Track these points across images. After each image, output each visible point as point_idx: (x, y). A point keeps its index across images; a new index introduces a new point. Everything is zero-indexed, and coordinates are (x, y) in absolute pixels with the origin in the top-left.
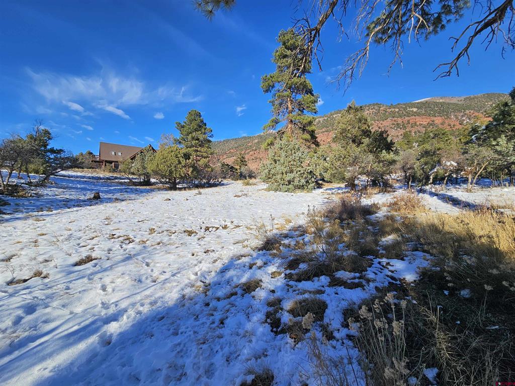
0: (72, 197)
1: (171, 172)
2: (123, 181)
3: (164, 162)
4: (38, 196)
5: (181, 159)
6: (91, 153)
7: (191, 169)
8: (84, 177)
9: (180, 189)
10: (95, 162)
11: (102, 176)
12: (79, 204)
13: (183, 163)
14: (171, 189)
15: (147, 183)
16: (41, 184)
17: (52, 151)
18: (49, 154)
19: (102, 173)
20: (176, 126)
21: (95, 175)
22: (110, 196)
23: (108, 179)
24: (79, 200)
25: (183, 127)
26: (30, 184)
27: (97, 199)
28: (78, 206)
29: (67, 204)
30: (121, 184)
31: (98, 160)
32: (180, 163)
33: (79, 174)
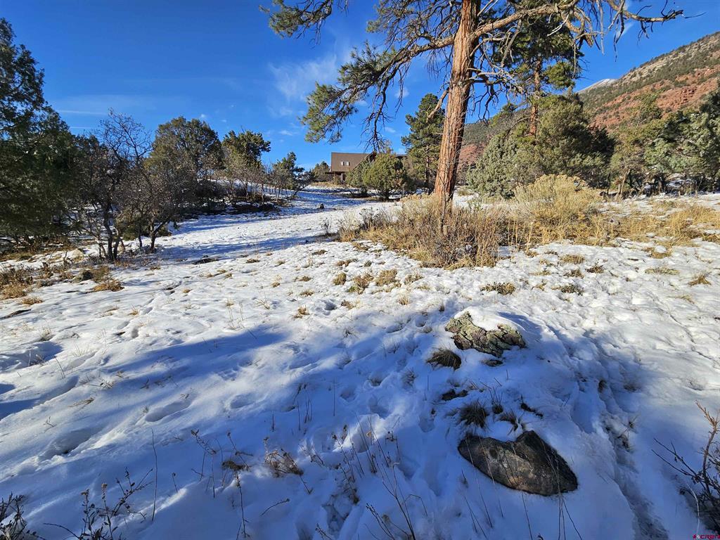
0: (308, 207)
1: (382, 184)
2: (346, 193)
3: (376, 174)
4: (293, 206)
5: (391, 170)
6: (325, 164)
7: (401, 180)
8: (317, 191)
9: (392, 200)
10: (328, 173)
11: (331, 189)
12: (312, 211)
13: (393, 173)
14: (381, 200)
15: (364, 195)
16: (293, 199)
17: (297, 170)
18: (295, 173)
19: (332, 186)
20: (406, 120)
21: (326, 188)
22: (331, 207)
23: (335, 191)
24: (312, 209)
25: (413, 120)
26: (287, 198)
27: (322, 208)
28: (312, 213)
29: (306, 211)
30: (344, 196)
31: (330, 171)
32: (390, 173)
33: (315, 188)
